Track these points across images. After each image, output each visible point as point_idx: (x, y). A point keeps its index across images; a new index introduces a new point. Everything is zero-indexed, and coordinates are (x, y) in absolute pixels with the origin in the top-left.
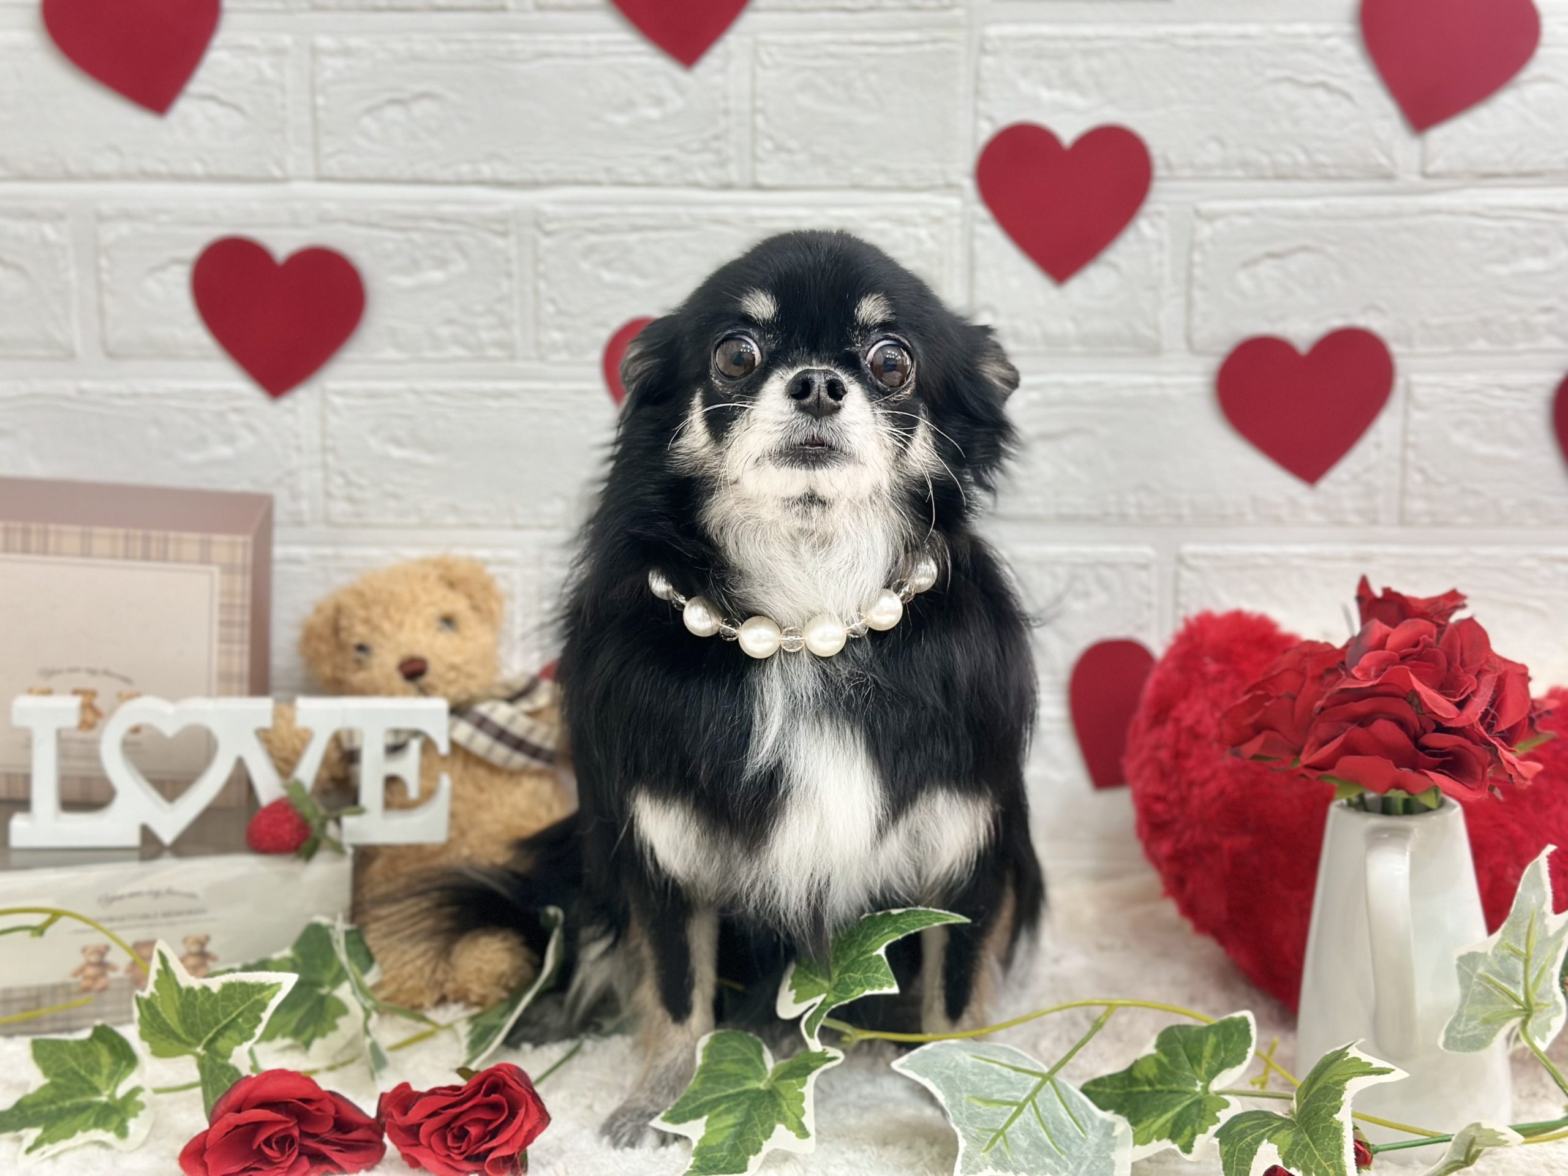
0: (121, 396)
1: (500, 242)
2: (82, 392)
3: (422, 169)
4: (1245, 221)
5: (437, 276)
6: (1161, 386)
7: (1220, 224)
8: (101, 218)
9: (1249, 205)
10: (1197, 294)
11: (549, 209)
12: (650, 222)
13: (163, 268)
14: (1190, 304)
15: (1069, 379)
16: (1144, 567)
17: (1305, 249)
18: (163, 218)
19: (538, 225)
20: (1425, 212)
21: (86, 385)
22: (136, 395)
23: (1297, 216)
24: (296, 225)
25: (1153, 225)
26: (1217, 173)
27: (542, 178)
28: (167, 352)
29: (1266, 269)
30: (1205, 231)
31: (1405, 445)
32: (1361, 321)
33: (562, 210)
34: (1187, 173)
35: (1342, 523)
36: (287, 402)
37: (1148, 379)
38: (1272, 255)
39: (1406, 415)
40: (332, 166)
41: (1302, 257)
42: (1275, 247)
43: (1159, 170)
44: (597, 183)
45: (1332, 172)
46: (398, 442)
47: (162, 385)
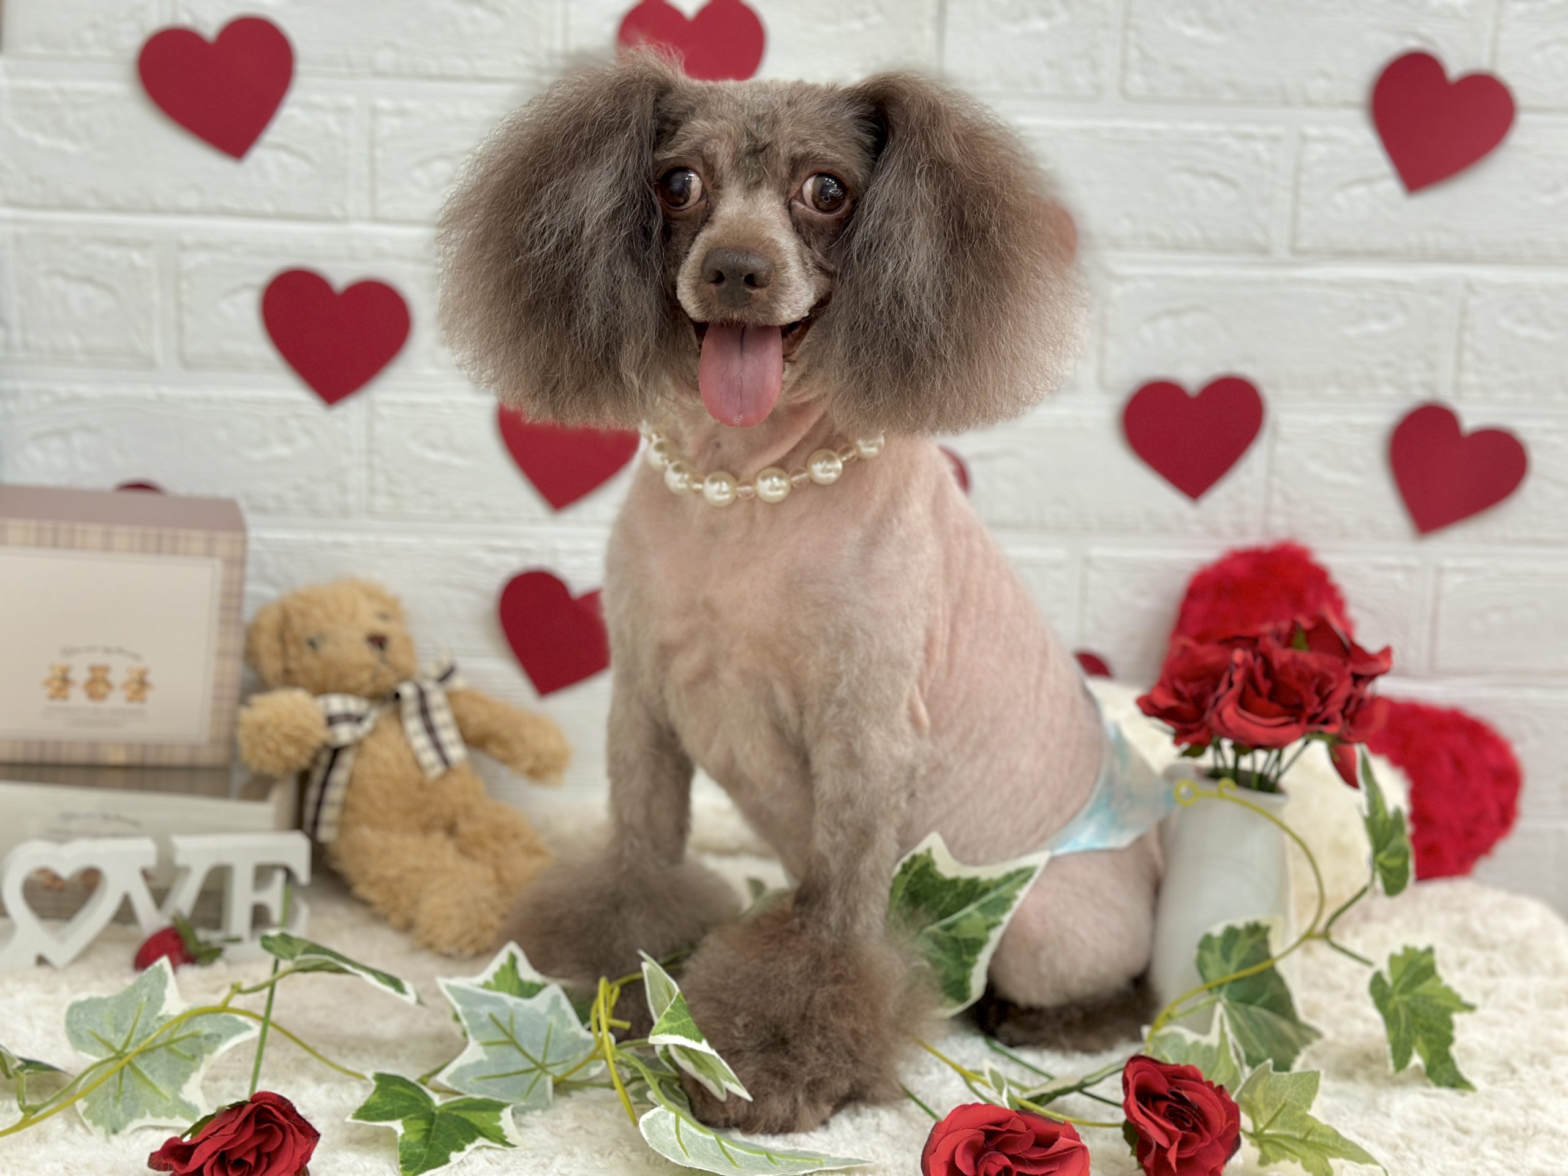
0: (195, 401)
2: (161, 396)
4: (1150, 284)
6: (1077, 417)
7: (1130, 286)
8: (183, 247)
9: (1153, 271)
10: (1109, 343)
13: (235, 291)
14: (1103, 351)
16: (1058, 567)
17: (1197, 308)
18: (237, 249)
20: (1292, 281)
21: (166, 390)
22: (208, 400)
23: (1191, 281)
24: (353, 259)
26: (1129, 243)
28: (236, 364)
29: (1166, 323)
30: (1117, 291)
31: (1271, 472)
32: (1240, 371)
35: (1218, 535)
36: (340, 409)
37: (1071, 412)
39: (1272, 447)
40: (386, 209)
41: (1195, 314)
42: (1174, 306)
43: (1084, 241)
45: (1221, 246)
46: (434, 447)
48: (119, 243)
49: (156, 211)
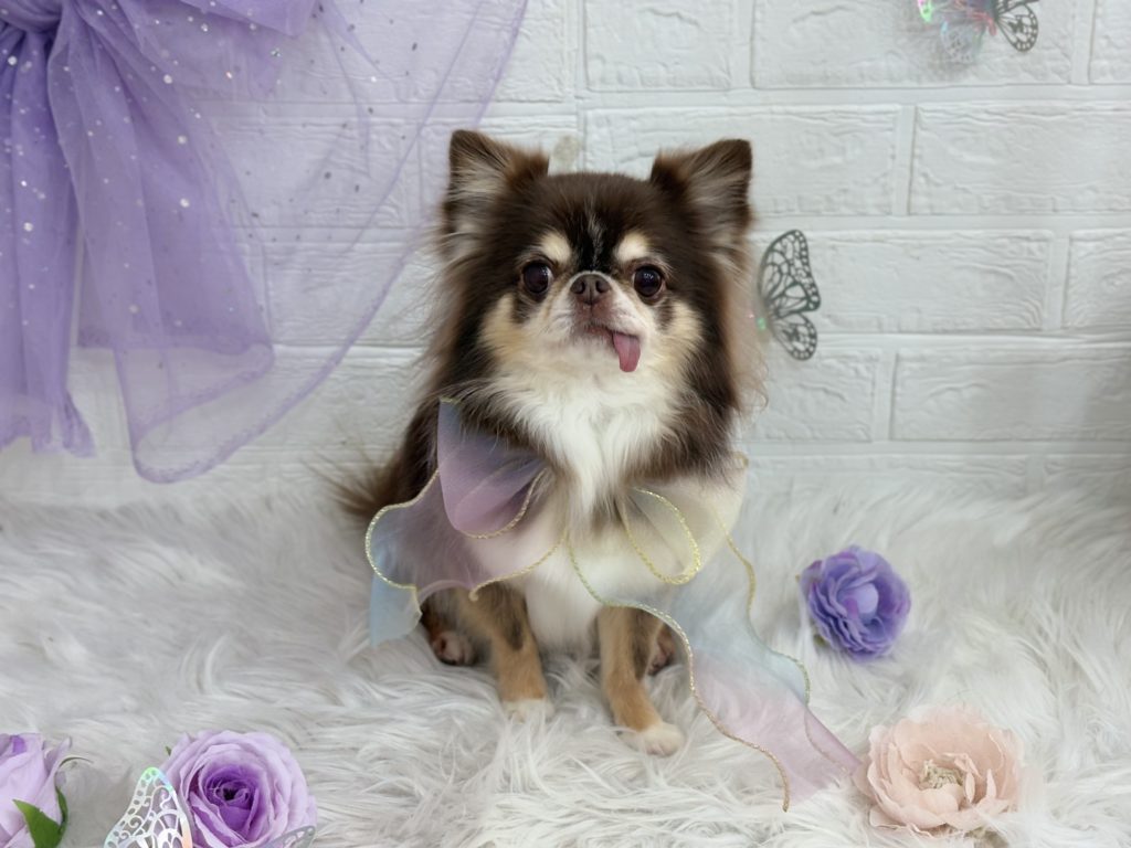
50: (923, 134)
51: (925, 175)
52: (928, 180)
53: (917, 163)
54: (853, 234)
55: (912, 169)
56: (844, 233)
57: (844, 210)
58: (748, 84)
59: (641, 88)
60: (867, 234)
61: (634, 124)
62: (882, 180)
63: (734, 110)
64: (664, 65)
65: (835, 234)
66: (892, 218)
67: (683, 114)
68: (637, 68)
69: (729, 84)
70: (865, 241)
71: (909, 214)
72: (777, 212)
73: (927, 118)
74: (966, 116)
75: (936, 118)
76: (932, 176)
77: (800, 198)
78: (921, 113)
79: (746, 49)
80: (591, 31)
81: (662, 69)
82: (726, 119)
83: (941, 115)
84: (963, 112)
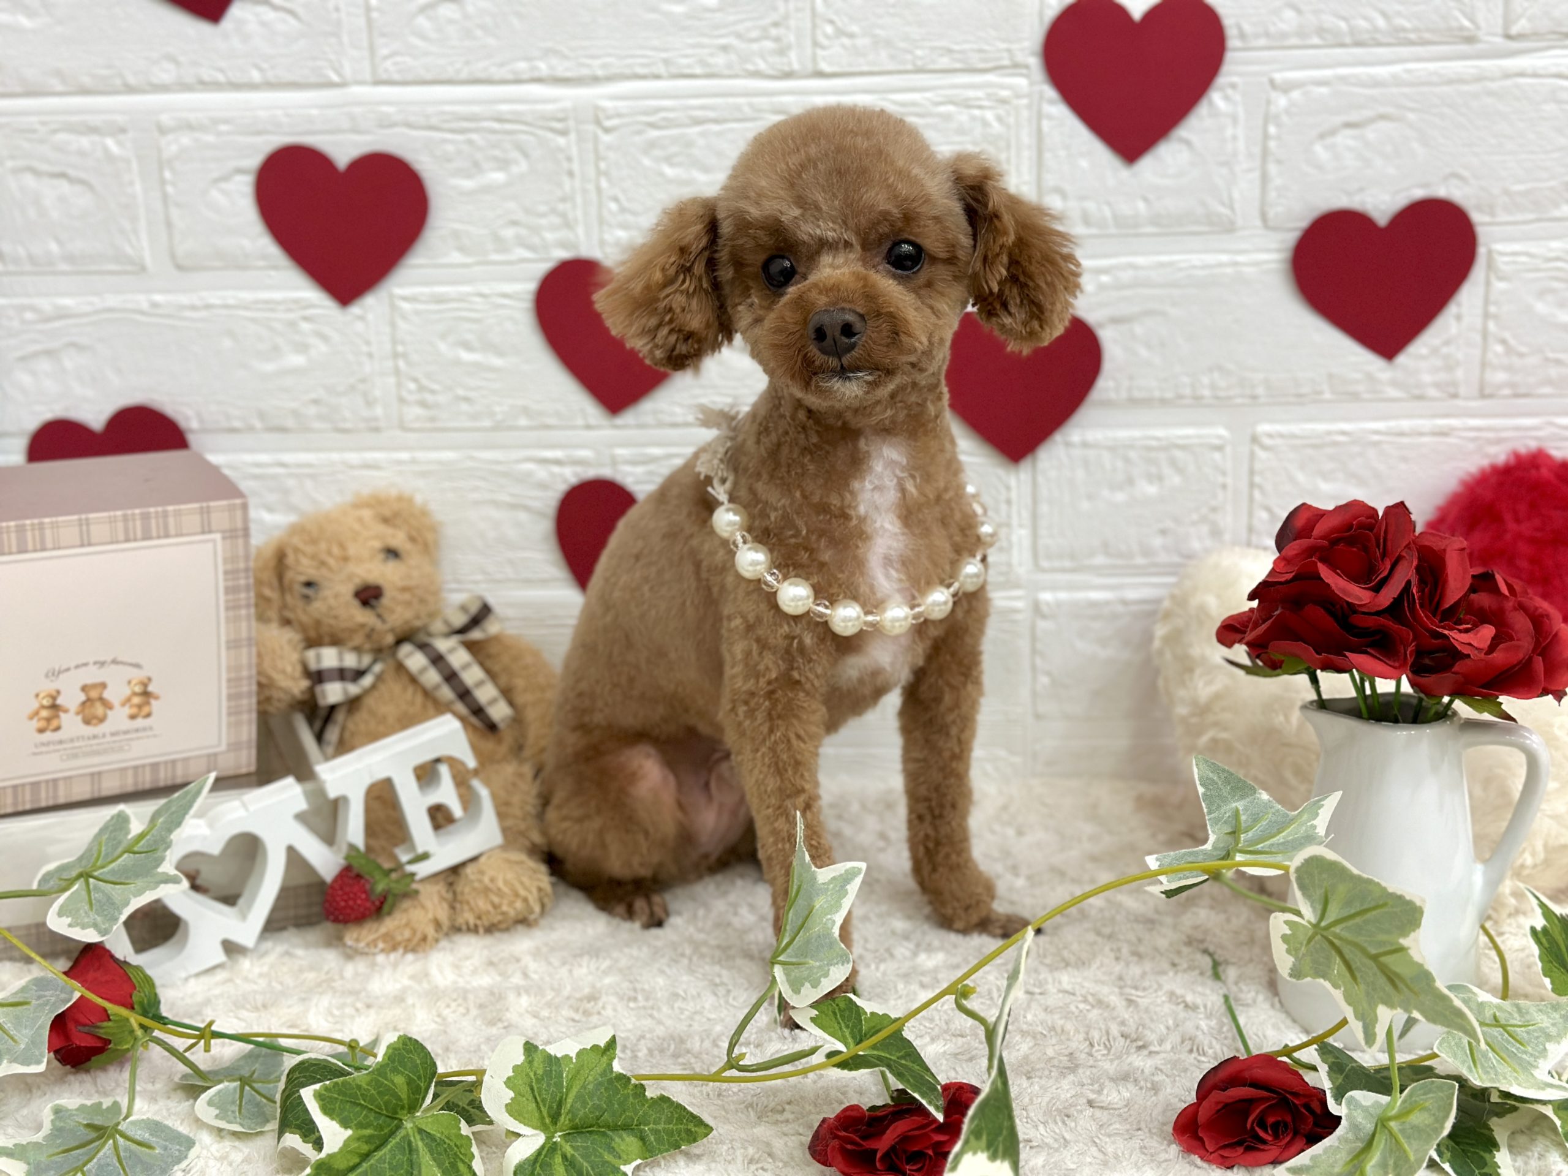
0: (193, 308)
1: (561, 141)
2: (155, 305)
3: (479, 68)
4: (1324, 90)
5: (499, 177)
6: (1236, 264)
7: (1296, 95)
8: (162, 130)
9: (1328, 73)
10: (1273, 169)
11: (608, 104)
12: (711, 114)
13: (225, 178)
14: (1265, 178)
15: (1140, 260)
16: (1219, 448)
17: (1383, 117)
18: (223, 128)
19: (598, 122)
20: (1507, 76)
21: (158, 298)
22: (208, 307)
23: (1376, 83)
24: (355, 130)
25: (1227, 98)
26: (1294, 41)
27: (600, 73)
28: (237, 263)
29: (1345, 139)
30: (1282, 101)
31: (1486, 316)
32: (1441, 192)
33: (621, 105)
34: (1262, 42)
35: (1420, 398)
36: (355, 309)
37: (1224, 258)
38: (1348, 125)
39: (1488, 283)
40: (389, 68)
41: (1382, 125)
42: (1354, 117)
43: (1233, 41)
44: (657, 77)
45: (1412, 36)
46: (467, 346)
47: (231, 296)
48: (93, 130)
49: (130, 90)
50: (1499, 286)
51: (1503, 342)
52: (1509, 350)
53: (1491, 326)
54: (1405, 424)
55: (1485, 334)
56: (1392, 424)
57: (1393, 393)
58: (1258, 223)
59: (1113, 230)
60: (1426, 424)
61: (1104, 279)
62: (1445, 350)
63: (1241, 258)
64: (1146, 200)
65: (1380, 425)
66: (1459, 403)
67: (1171, 264)
68: (1109, 204)
69: (1232, 223)
70: (1421, 434)
71: (1483, 396)
72: (1299, 396)
73: (1507, 263)
74: (1558, 259)
75: (1515, 263)
76: (1512, 342)
77: (1330, 376)
78: (1496, 256)
79: (1256, 175)
80: (1047, 155)
81: (1141, 206)
82: (1229, 270)
83: (1523, 259)
84: (1552, 255)
